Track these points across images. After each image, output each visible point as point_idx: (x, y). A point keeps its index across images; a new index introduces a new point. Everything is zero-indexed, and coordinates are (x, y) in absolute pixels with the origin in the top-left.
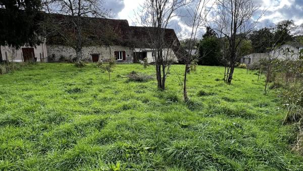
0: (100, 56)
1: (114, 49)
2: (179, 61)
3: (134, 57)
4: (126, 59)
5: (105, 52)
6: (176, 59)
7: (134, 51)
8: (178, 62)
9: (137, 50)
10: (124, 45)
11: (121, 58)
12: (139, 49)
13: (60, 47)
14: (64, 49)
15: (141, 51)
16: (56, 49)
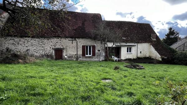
0: (64, 51)
1: (82, 42)
2: (163, 59)
3: (106, 52)
4: (96, 55)
5: (71, 46)
6: (158, 56)
7: (106, 46)
8: (161, 59)
9: (110, 45)
10: (95, 38)
11: (90, 54)
12: (112, 44)
13: (16, 40)
14: (20, 43)
15: (114, 46)
16: (12, 41)
